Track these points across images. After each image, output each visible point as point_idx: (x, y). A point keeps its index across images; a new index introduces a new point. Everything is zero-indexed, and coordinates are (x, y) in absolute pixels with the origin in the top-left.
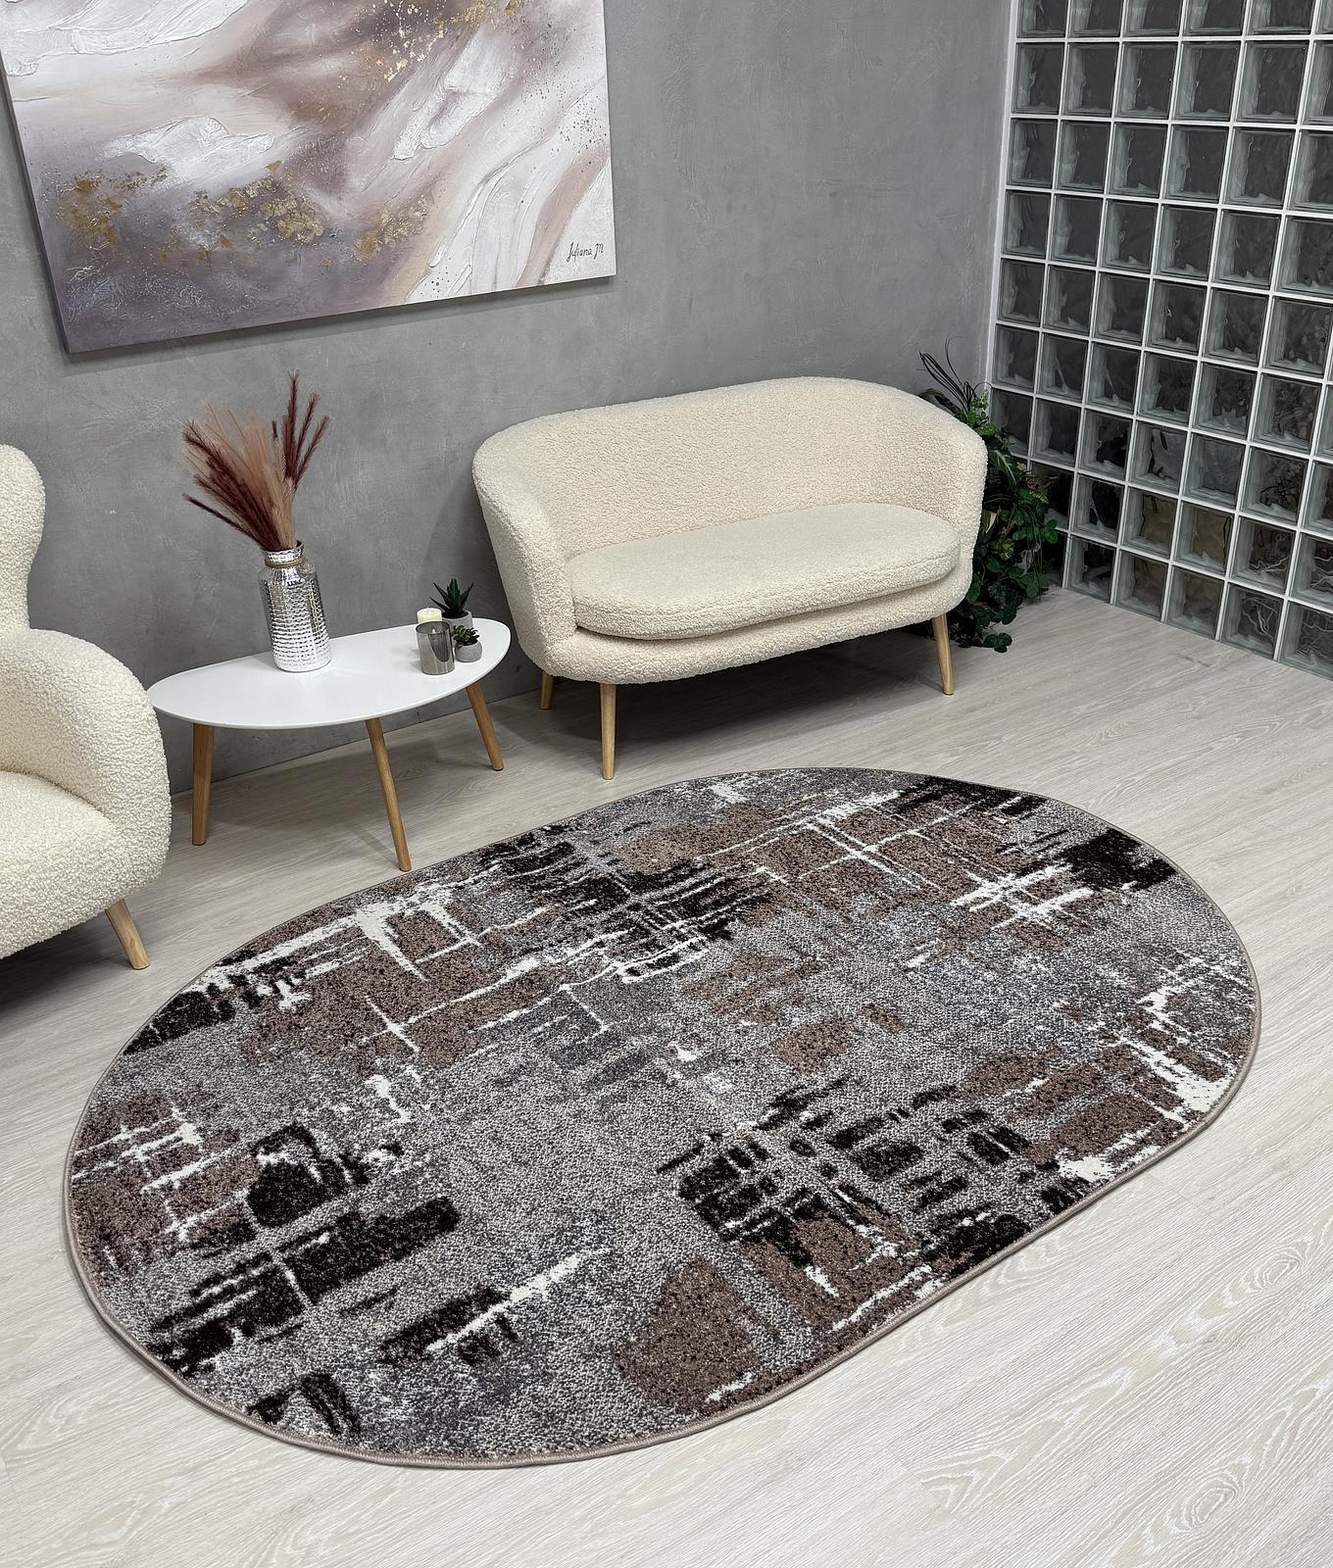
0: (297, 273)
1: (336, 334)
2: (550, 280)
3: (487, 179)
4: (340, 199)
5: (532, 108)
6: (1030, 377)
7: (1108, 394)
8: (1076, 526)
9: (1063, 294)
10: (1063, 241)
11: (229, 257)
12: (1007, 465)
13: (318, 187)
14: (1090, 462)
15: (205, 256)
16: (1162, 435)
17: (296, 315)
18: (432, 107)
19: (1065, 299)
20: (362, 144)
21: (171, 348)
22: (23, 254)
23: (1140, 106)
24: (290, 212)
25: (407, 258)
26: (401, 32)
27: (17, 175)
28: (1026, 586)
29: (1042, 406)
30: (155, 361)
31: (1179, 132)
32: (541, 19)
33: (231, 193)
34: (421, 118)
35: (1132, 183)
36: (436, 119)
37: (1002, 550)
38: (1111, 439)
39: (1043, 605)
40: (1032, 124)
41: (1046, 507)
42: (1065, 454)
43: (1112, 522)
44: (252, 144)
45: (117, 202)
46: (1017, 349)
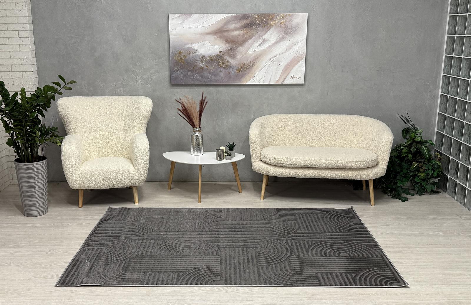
0: (222, 74)
1: (230, 88)
2: (285, 83)
3: (271, 59)
4: (234, 60)
5: (285, 44)
7: (458, 134)
8: (450, 174)
11: (207, 69)
12: (426, 151)
13: (230, 57)
14: (453, 155)
15: (202, 68)
17: (220, 83)
18: (259, 42)
20: (241, 49)
25: (248, 74)
26: (254, 27)
29: (446, 137)
32: (290, 25)
33: (210, 57)
34: (256, 45)
36: (260, 45)
37: (420, 176)
40: (449, 57)
42: (449, 152)
43: (457, 174)
44: (216, 47)
45: (186, 56)
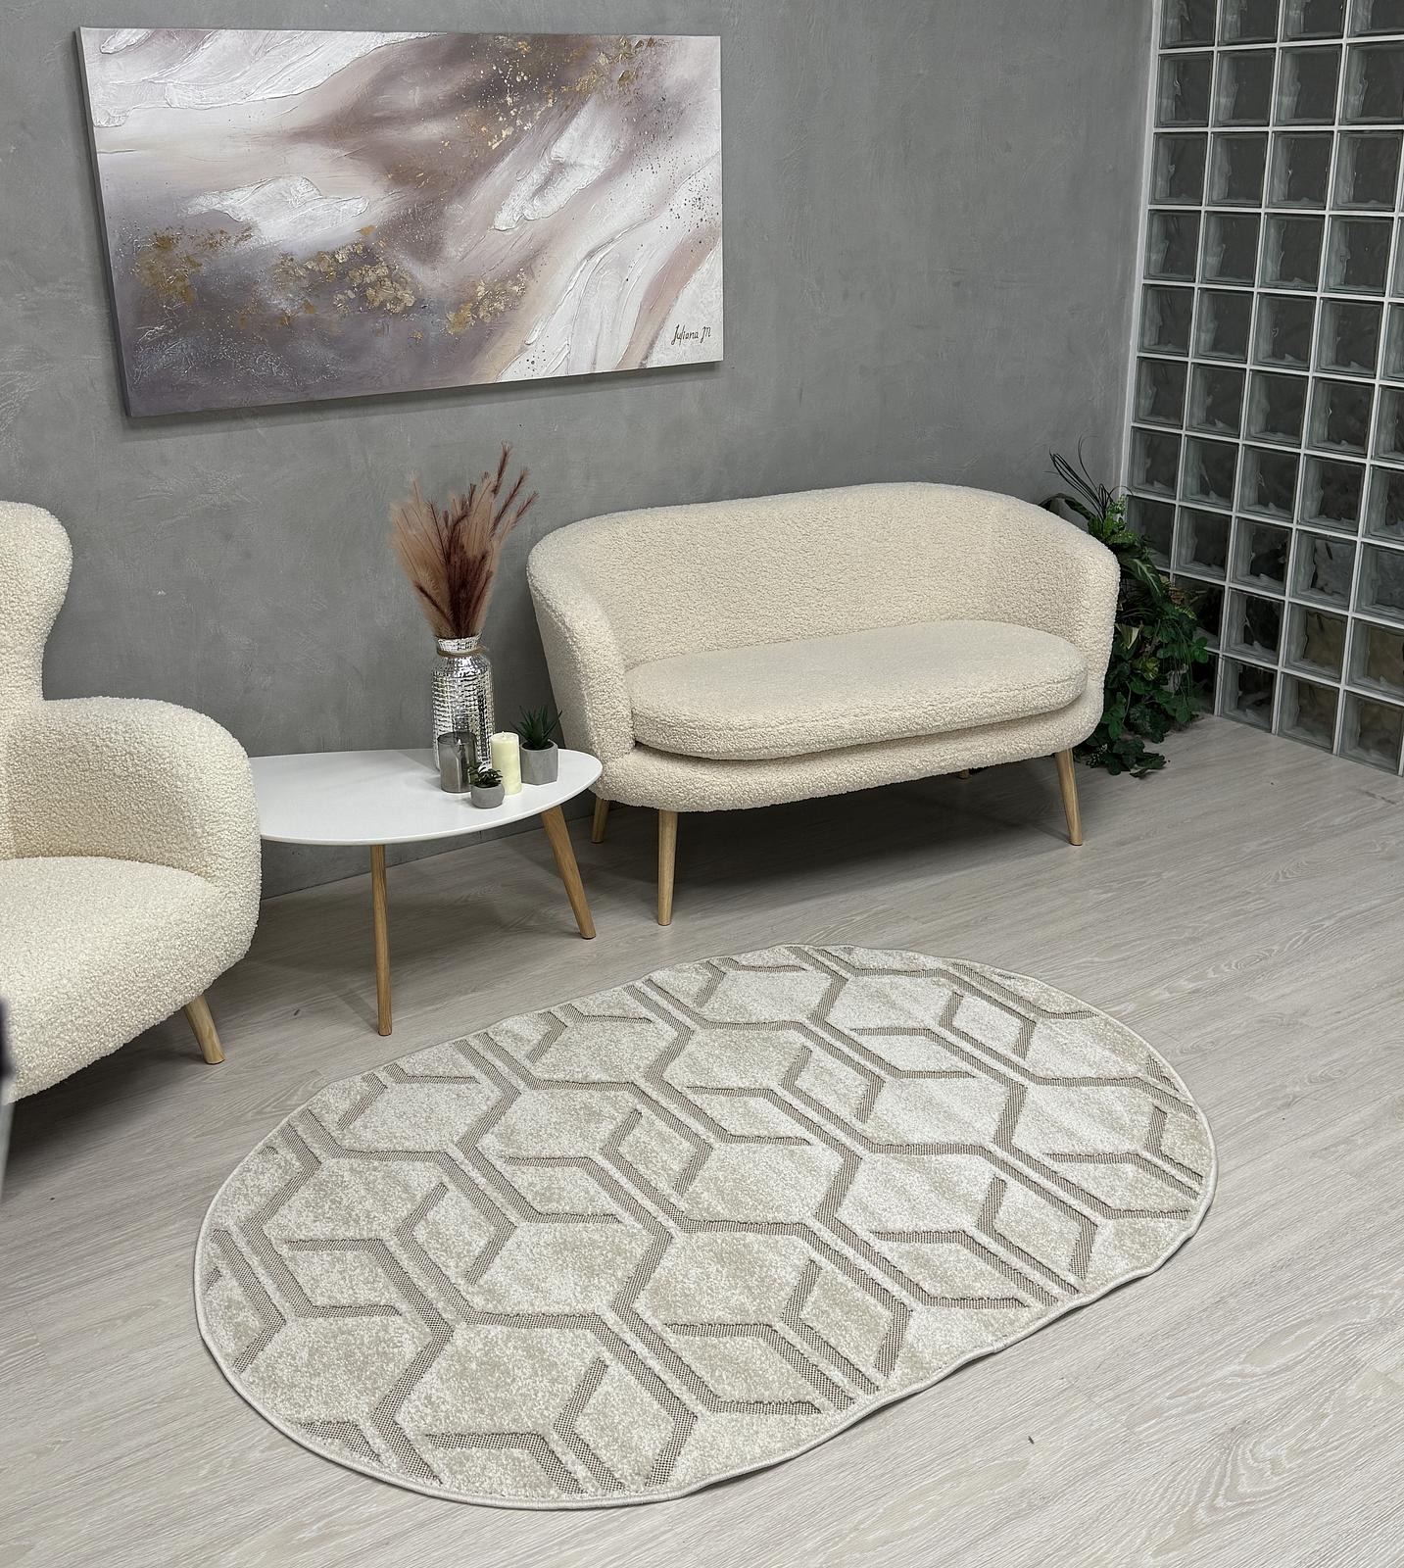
0: (383, 344)
1: (419, 411)
2: (653, 363)
3: (591, 255)
4: (435, 268)
5: (642, 183)
6: (1171, 483)
7: (1263, 500)
8: (1228, 645)
9: (1208, 395)
10: (1208, 339)
11: (311, 323)
12: (1149, 575)
13: (412, 255)
14: (1243, 576)
15: (287, 321)
16: (1327, 544)
17: (380, 388)
18: (536, 177)
19: (1210, 400)
20: (461, 213)
21: (241, 418)
22: (90, 310)
23: (1293, 196)
24: (380, 280)
25: (502, 334)
26: (508, 99)
27: (93, 228)
28: (1175, 710)
29: (1186, 515)
30: (223, 431)
31: (1337, 223)
32: (655, 91)
33: (319, 257)
34: (525, 189)
35: (1285, 276)
36: (541, 190)
37: (1146, 670)
38: (1266, 551)
39: (1194, 731)
40: (1173, 216)
41: (1194, 624)
42: (1215, 568)
43: (1271, 641)
44: (345, 207)
45: (198, 260)
46: (1156, 454)
